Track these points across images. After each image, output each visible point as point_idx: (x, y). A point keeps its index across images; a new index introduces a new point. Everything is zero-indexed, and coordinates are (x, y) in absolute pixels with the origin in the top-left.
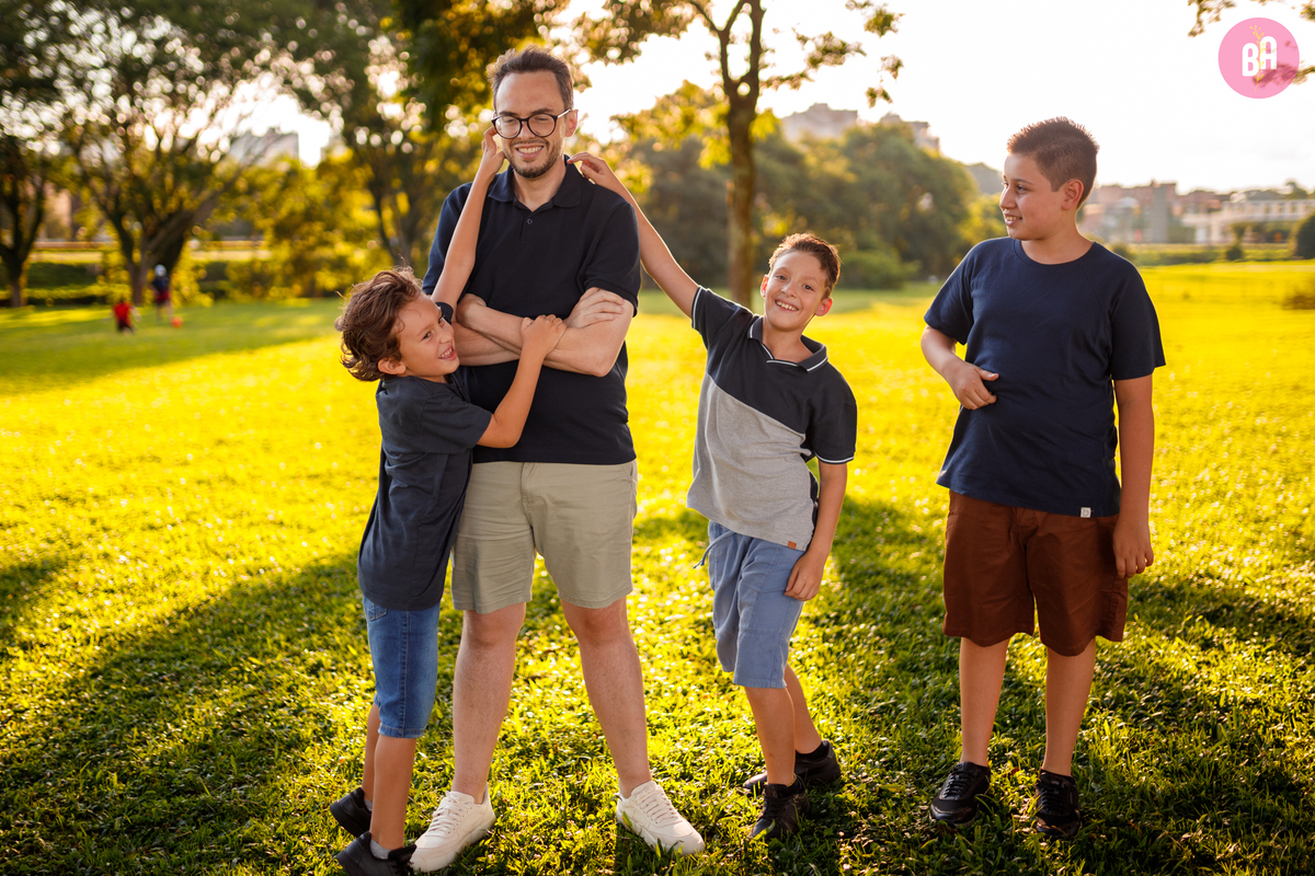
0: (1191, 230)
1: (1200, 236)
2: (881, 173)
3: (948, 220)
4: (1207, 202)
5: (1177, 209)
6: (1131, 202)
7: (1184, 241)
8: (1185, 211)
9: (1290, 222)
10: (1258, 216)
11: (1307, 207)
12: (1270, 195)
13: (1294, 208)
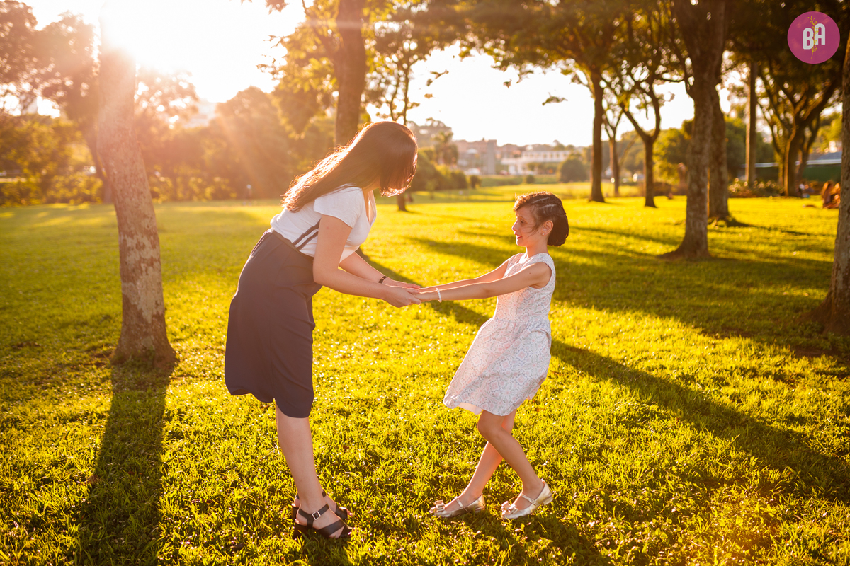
0: (506, 167)
4: (514, 151)
5: (498, 156)
6: (473, 151)
8: (502, 157)
9: (557, 163)
10: (540, 159)
11: (565, 155)
12: (545, 148)
13: (558, 155)
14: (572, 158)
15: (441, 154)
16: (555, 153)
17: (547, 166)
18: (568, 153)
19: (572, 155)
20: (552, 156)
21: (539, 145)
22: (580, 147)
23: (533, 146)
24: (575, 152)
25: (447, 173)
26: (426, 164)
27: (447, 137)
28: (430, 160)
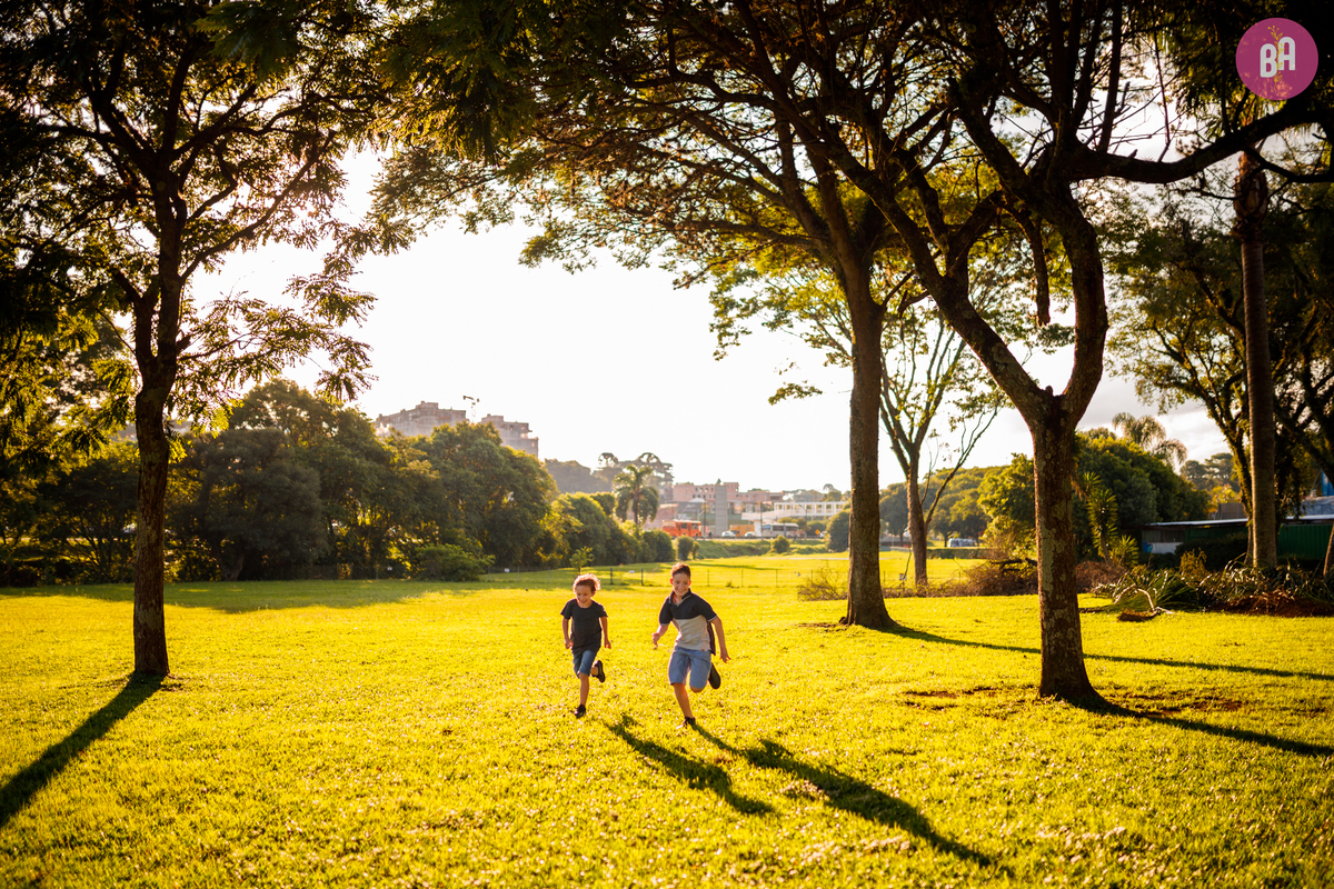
0: (749, 525)
1: (756, 530)
2: (467, 473)
3: (531, 515)
4: (763, 500)
5: (738, 508)
7: (743, 535)
8: (744, 508)
9: (826, 518)
10: (802, 513)
11: (839, 507)
12: (812, 495)
13: (829, 507)
15: (631, 503)
16: (825, 504)
17: (810, 523)
18: (844, 503)
20: (820, 507)
21: (804, 492)
23: (795, 493)
25: (637, 534)
26: (598, 519)
27: (639, 476)
28: (608, 512)
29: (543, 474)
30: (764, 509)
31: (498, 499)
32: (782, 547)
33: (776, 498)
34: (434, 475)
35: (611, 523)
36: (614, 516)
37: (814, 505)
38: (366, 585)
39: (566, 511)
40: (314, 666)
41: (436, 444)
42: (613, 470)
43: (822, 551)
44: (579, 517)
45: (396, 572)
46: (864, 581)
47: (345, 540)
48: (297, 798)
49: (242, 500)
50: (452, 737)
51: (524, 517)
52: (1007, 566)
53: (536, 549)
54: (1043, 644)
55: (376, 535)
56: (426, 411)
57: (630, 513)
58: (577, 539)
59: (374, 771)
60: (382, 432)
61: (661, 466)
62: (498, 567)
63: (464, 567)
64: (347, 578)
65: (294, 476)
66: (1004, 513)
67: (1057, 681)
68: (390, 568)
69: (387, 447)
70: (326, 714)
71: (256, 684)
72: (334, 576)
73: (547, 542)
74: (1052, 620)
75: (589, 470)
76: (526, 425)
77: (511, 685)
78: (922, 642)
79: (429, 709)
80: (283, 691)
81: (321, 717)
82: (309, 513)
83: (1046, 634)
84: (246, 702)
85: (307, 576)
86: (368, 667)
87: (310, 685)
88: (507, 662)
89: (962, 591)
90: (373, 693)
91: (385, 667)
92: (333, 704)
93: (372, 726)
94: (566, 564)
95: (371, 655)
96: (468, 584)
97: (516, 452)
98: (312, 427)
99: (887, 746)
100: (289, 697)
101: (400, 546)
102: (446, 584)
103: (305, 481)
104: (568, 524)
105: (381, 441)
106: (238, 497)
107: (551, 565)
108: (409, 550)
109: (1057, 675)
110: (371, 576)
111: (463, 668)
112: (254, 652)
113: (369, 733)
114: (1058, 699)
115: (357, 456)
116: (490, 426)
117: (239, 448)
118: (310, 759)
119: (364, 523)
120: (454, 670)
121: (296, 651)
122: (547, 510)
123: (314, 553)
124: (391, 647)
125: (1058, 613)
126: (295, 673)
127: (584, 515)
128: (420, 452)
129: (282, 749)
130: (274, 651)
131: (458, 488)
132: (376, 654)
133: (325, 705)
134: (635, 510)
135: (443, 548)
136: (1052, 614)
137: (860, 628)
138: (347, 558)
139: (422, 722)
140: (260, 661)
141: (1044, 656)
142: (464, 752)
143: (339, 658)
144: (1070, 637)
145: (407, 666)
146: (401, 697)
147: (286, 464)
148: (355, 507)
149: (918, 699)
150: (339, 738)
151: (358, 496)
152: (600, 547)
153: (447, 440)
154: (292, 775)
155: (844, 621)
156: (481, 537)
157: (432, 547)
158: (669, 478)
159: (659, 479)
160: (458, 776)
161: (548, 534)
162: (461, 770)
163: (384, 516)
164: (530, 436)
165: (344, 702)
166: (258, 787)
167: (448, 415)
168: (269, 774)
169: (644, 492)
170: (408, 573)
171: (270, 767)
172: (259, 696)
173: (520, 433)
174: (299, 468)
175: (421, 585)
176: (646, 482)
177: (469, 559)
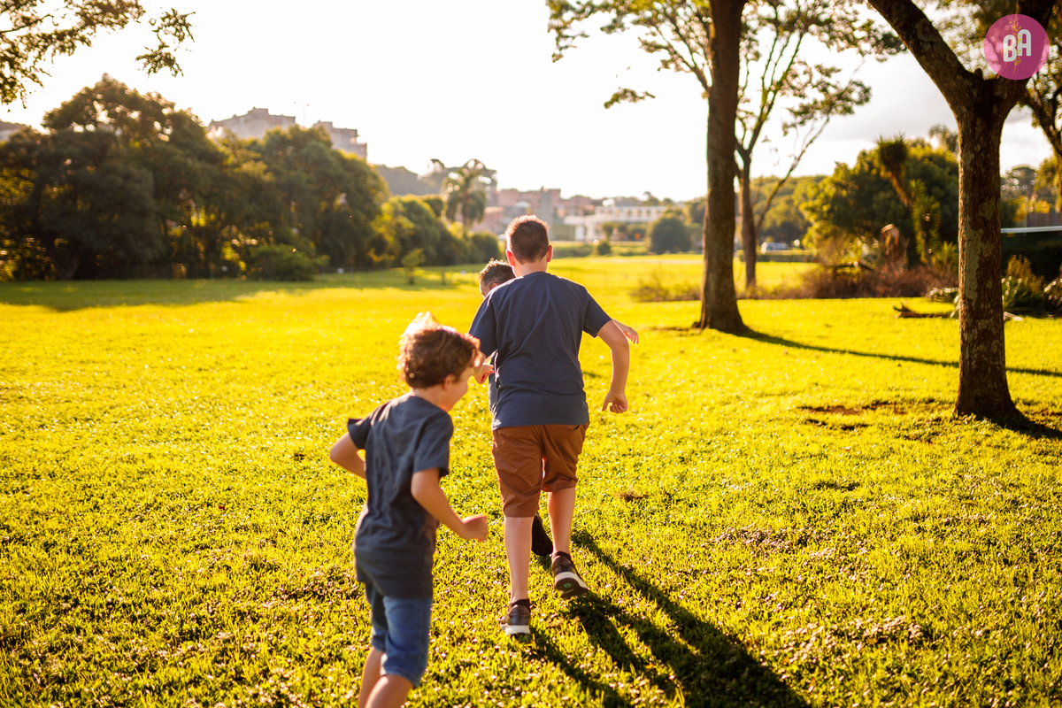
0: (572, 228)
1: (579, 234)
2: (299, 175)
3: (363, 217)
4: (585, 206)
5: (561, 212)
6: (525, 205)
7: (566, 238)
8: (567, 213)
9: (646, 223)
10: (623, 218)
11: (658, 212)
12: (632, 202)
13: (648, 212)
14: (669, 216)
15: (459, 207)
16: (644, 209)
17: (631, 228)
18: (663, 209)
19: (669, 211)
20: (640, 213)
21: (624, 198)
22: (681, 203)
23: (615, 199)
24: (673, 208)
25: (465, 236)
26: (429, 221)
27: (468, 180)
28: (438, 214)
29: (375, 177)
30: (587, 213)
31: (332, 199)
32: (604, 250)
33: (598, 203)
34: (268, 178)
35: (440, 226)
36: (443, 219)
37: (635, 210)
38: (200, 284)
39: (396, 213)
40: (146, 373)
41: (268, 146)
42: (441, 175)
43: (643, 254)
44: (410, 218)
45: (231, 272)
46: (719, 284)
47: (180, 240)
48: (121, 552)
49: (74, 200)
50: (305, 463)
51: (356, 220)
52: (839, 271)
53: (368, 250)
54: (963, 357)
55: (212, 237)
56: (257, 115)
57: (459, 215)
58: (409, 242)
59: (216, 511)
60: (215, 135)
61: (487, 172)
62: (331, 268)
63: (299, 268)
64: (182, 277)
65: (128, 177)
66: (826, 219)
67: (977, 398)
68: (225, 269)
69: (222, 149)
70: (159, 432)
71: (81, 395)
72: (170, 276)
73: (379, 245)
74: (975, 331)
75: (415, 175)
76: (356, 131)
77: (363, 396)
78: (784, 349)
79: (276, 426)
80: (112, 403)
81: (153, 436)
82: (143, 213)
83: (965, 346)
84: (69, 417)
85: (142, 276)
86: (204, 374)
87: (143, 395)
88: (354, 369)
89: (796, 295)
90: (212, 405)
91: (224, 374)
92: (167, 418)
93: (212, 449)
94: (398, 264)
95: (208, 359)
96: (303, 284)
97: (348, 154)
98: (144, 127)
99: (814, 479)
100: (118, 410)
101: (234, 247)
102: (280, 284)
103: (139, 181)
104: (399, 225)
105: (215, 143)
106: (71, 196)
107: (382, 266)
108: (244, 251)
109: (978, 392)
110: (205, 274)
111: (308, 376)
112: (82, 357)
113: (209, 457)
114: (979, 419)
115: (188, 156)
116: (321, 129)
117: (71, 148)
118: (138, 493)
119: (198, 224)
120: (299, 379)
121: (128, 357)
122: (380, 213)
123: (149, 254)
124: (228, 351)
125: (982, 324)
126: (126, 382)
127: (414, 216)
128: (253, 154)
129: (107, 478)
130: (106, 356)
131: (291, 189)
132: (214, 359)
133: (158, 420)
134: (464, 213)
135: (277, 249)
136: (974, 324)
137: (714, 332)
138: (181, 258)
139: (268, 444)
140: (88, 367)
141: (963, 370)
142: (320, 484)
143: (174, 364)
144: (995, 350)
145: (247, 373)
146: (244, 410)
147: (119, 165)
148: (189, 208)
149: (820, 417)
150: (174, 465)
151: (193, 197)
152: (432, 250)
153: (278, 142)
154: (116, 516)
155: (697, 325)
156: (313, 237)
157: (265, 247)
158: (494, 183)
159: (485, 185)
160: (318, 517)
161: (381, 236)
162: (321, 509)
163: (219, 218)
164: (360, 140)
165: (179, 416)
166: (74, 534)
167: (279, 119)
168: (89, 516)
169: (472, 196)
170: (244, 273)
171: (91, 505)
172: (84, 409)
173: (350, 137)
174: (133, 169)
175: (256, 284)
176: (473, 189)
177: (304, 260)
